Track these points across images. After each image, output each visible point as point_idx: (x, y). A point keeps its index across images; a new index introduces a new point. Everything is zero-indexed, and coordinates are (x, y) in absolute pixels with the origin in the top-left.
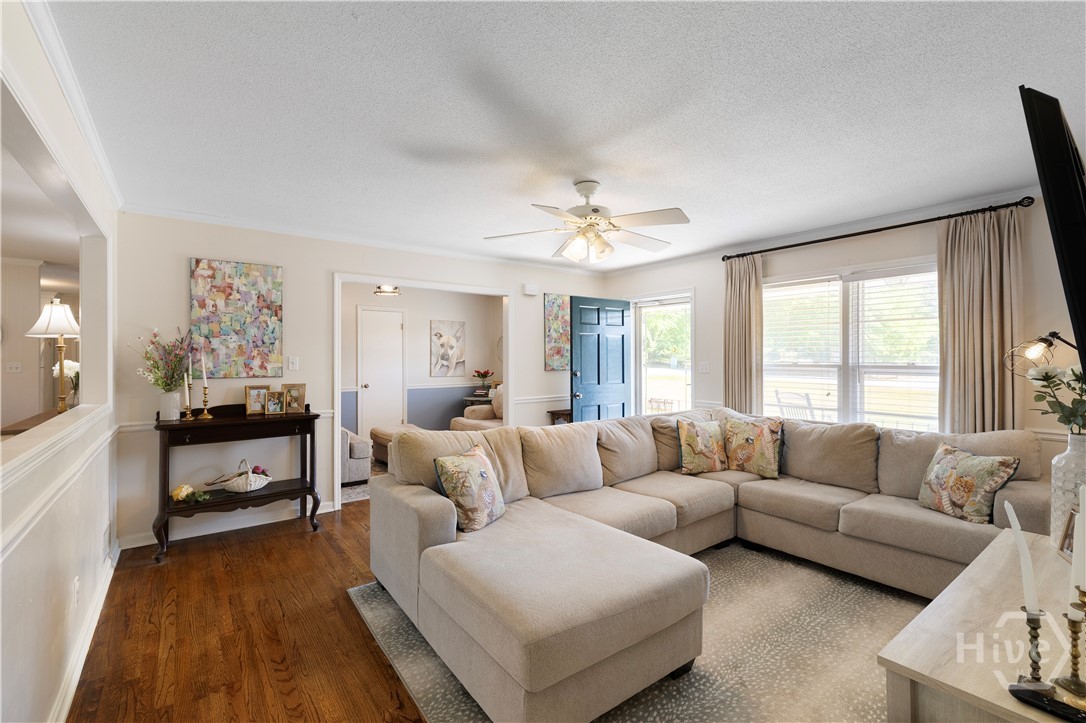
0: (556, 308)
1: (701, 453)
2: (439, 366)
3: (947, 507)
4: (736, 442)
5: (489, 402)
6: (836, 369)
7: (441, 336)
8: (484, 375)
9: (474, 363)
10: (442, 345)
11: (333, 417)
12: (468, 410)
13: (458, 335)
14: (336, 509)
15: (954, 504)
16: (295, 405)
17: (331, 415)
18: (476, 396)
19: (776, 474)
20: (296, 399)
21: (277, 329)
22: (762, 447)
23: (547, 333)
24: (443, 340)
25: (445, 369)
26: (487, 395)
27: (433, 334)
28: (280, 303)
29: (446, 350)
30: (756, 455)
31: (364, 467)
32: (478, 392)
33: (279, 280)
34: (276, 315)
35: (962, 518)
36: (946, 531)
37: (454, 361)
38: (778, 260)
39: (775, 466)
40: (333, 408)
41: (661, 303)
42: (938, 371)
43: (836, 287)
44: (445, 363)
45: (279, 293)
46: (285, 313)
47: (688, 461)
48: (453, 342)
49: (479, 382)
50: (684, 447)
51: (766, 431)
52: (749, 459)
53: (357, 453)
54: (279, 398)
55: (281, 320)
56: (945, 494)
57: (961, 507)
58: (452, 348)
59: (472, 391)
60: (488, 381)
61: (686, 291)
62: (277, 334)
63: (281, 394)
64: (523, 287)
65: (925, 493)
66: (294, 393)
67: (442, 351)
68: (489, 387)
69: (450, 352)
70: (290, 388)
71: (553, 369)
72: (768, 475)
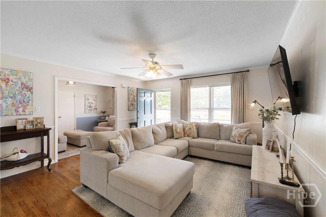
0: (131, 92)
1: (179, 133)
2: (88, 110)
3: (237, 141)
4: (187, 129)
5: (107, 121)
6: (208, 109)
7: (89, 100)
8: (104, 112)
9: (100, 108)
10: (89, 103)
11: (55, 129)
12: (99, 124)
13: (95, 99)
14: (56, 162)
15: (238, 140)
16: (39, 125)
17: (54, 128)
18: (101, 119)
19: (197, 137)
20: (40, 123)
21: (30, 96)
22: (193, 130)
23: (129, 99)
24: (89, 101)
25: (90, 111)
26: (105, 119)
27: (86, 99)
28: (31, 87)
29: (91, 104)
30: (192, 132)
31: (65, 146)
32: (102, 118)
33: (31, 78)
34: (30, 91)
35: (240, 144)
36: (238, 147)
37: (93, 108)
38: (194, 81)
39: (196, 135)
40: (54, 126)
41: (162, 91)
42: (231, 109)
43: (208, 88)
44: (90, 109)
45: (31, 83)
46: (34, 91)
47: (175, 135)
48: (93, 102)
49: (102, 115)
50: (174, 131)
51: (194, 126)
52: (190, 133)
53: (61, 141)
54: (32, 123)
55: (32, 93)
56: (236, 138)
57: (240, 141)
58: (92, 104)
59: (100, 118)
60: (105, 114)
61: (169, 88)
62: (30, 98)
63: (32, 122)
64: (122, 84)
65: (231, 139)
66: (39, 121)
67: (89, 105)
68: (106, 116)
69: (92, 105)
70: (36, 119)
71: (131, 110)
72: (195, 137)
